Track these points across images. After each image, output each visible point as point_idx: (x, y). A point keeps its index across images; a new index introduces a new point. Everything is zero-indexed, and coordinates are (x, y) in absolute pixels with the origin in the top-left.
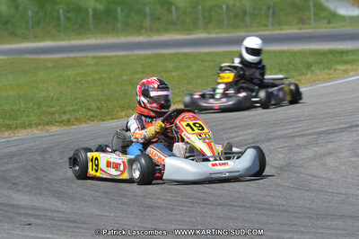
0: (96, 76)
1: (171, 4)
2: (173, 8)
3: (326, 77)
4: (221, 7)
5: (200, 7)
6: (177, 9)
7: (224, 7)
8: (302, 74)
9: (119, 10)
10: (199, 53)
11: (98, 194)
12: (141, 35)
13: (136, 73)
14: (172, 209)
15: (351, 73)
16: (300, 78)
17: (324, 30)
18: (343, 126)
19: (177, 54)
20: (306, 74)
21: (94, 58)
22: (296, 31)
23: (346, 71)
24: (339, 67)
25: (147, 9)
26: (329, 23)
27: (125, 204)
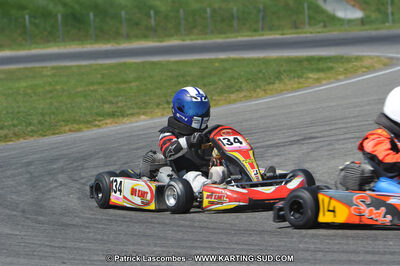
0: (48, 88)
1: (151, 7)
2: (152, 12)
3: (295, 86)
4: (205, 11)
5: (181, 11)
6: (156, 13)
7: (208, 10)
8: (269, 84)
9: (91, 14)
10: (168, 62)
11: (15, 213)
12: (109, 42)
13: (92, 84)
14: (87, 227)
15: (324, 82)
16: (267, 87)
17: (308, 35)
18: (295, 138)
19: (143, 63)
20: (274, 83)
21: (53, 68)
22: (278, 36)
23: (318, 80)
24: (311, 75)
25: (123, 13)
26: (325, 26)
27: (40, 222)
